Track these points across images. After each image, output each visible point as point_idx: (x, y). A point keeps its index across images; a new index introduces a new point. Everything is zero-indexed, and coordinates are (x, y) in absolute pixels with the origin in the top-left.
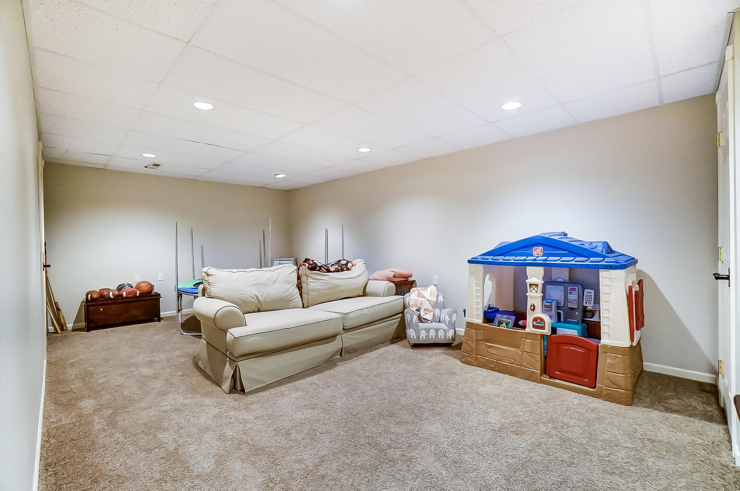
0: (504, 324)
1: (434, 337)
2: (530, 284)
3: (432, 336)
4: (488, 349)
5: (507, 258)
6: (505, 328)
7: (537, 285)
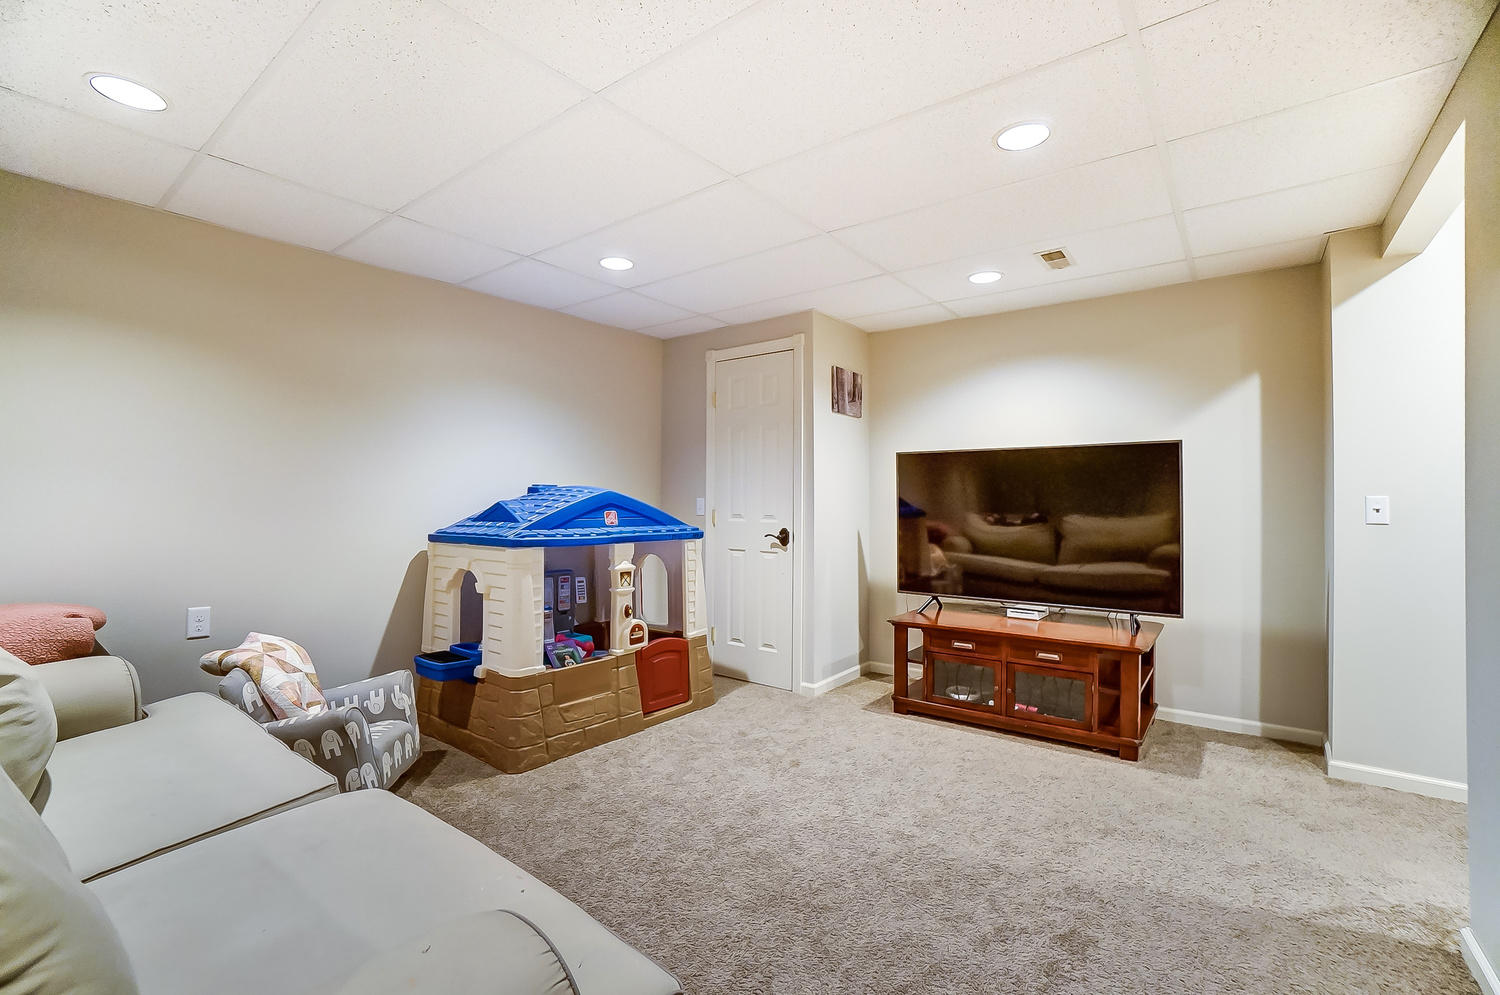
0: (569, 660)
1: (338, 753)
2: (622, 574)
3: (332, 751)
4: (565, 715)
5: (570, 531)
6: (575, 665)
7: (629, 573)
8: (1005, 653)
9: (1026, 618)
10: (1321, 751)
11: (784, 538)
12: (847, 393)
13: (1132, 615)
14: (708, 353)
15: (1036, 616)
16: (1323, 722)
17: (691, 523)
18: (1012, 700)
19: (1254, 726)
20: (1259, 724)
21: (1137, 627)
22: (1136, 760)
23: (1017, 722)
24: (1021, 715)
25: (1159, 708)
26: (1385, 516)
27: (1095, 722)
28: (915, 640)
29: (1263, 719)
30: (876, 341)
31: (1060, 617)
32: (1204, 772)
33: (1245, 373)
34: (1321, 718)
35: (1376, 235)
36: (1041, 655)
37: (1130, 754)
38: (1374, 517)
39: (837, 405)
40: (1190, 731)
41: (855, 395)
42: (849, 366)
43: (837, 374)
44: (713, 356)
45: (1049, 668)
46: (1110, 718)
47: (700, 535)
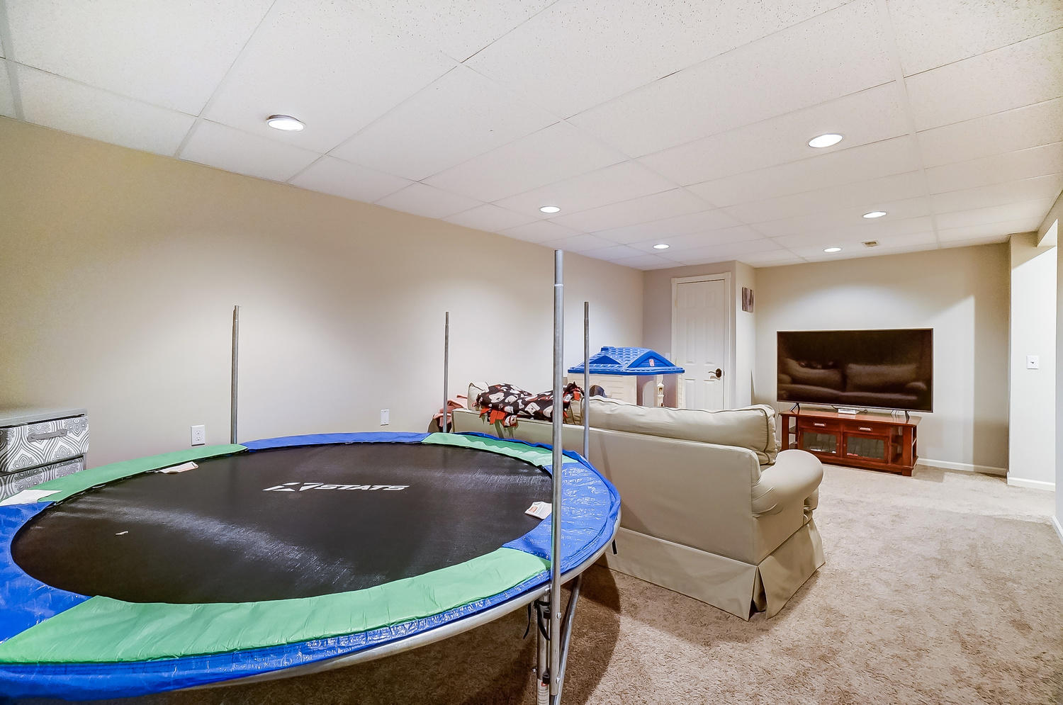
2: (660, 389)
5: (641, 368)
8: (842, 428)
9: (848, 413)
10: (1006, 477)
11: (719, 373)
12: (748, 301)
13: (906, 411)
14: (673, 279)
15: (854, 412)
16: (1006, 465)
17: (678, 366)
18: (845, 450)
19: (971, 467)
20: (973, 466)
21: (908, 417)
22: (911, 476)
23: (849, 460)
24: (851, 457)
25: (919, 459)
26: (1036, 365)
27: (890, 460)
28: (792, 423)
29: (975, 463)
30: (759, 273)
31: (865, 413)
32: (944, 481)
33: (966, 295)
34: (1005, 463)
35: (1034, 237)
36: (861, 429)
37: (907, 473)
38: (1031, 366)
39: (744, 308)
40: (935, 469)
41: (751, 302)
42: (749, 287)
43: (744, 291)
44: (675, 281)
45: (865, 434)
46: (897, 457)
47: (683, 372)
